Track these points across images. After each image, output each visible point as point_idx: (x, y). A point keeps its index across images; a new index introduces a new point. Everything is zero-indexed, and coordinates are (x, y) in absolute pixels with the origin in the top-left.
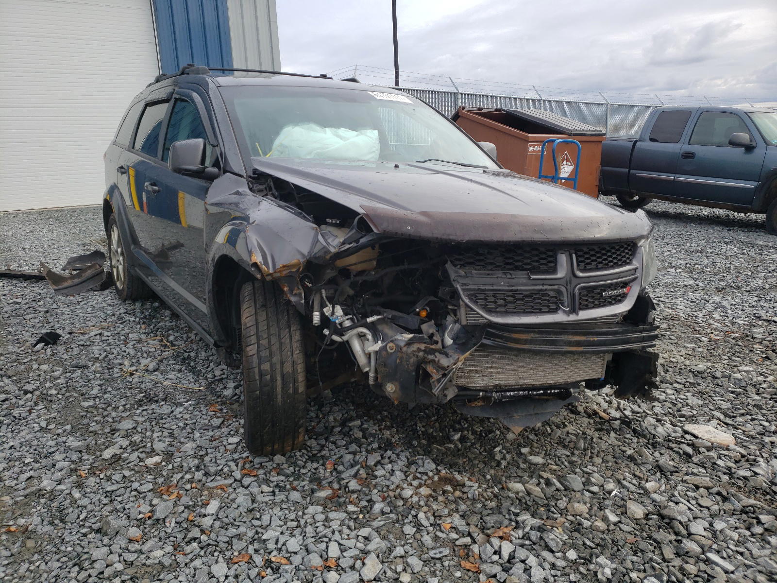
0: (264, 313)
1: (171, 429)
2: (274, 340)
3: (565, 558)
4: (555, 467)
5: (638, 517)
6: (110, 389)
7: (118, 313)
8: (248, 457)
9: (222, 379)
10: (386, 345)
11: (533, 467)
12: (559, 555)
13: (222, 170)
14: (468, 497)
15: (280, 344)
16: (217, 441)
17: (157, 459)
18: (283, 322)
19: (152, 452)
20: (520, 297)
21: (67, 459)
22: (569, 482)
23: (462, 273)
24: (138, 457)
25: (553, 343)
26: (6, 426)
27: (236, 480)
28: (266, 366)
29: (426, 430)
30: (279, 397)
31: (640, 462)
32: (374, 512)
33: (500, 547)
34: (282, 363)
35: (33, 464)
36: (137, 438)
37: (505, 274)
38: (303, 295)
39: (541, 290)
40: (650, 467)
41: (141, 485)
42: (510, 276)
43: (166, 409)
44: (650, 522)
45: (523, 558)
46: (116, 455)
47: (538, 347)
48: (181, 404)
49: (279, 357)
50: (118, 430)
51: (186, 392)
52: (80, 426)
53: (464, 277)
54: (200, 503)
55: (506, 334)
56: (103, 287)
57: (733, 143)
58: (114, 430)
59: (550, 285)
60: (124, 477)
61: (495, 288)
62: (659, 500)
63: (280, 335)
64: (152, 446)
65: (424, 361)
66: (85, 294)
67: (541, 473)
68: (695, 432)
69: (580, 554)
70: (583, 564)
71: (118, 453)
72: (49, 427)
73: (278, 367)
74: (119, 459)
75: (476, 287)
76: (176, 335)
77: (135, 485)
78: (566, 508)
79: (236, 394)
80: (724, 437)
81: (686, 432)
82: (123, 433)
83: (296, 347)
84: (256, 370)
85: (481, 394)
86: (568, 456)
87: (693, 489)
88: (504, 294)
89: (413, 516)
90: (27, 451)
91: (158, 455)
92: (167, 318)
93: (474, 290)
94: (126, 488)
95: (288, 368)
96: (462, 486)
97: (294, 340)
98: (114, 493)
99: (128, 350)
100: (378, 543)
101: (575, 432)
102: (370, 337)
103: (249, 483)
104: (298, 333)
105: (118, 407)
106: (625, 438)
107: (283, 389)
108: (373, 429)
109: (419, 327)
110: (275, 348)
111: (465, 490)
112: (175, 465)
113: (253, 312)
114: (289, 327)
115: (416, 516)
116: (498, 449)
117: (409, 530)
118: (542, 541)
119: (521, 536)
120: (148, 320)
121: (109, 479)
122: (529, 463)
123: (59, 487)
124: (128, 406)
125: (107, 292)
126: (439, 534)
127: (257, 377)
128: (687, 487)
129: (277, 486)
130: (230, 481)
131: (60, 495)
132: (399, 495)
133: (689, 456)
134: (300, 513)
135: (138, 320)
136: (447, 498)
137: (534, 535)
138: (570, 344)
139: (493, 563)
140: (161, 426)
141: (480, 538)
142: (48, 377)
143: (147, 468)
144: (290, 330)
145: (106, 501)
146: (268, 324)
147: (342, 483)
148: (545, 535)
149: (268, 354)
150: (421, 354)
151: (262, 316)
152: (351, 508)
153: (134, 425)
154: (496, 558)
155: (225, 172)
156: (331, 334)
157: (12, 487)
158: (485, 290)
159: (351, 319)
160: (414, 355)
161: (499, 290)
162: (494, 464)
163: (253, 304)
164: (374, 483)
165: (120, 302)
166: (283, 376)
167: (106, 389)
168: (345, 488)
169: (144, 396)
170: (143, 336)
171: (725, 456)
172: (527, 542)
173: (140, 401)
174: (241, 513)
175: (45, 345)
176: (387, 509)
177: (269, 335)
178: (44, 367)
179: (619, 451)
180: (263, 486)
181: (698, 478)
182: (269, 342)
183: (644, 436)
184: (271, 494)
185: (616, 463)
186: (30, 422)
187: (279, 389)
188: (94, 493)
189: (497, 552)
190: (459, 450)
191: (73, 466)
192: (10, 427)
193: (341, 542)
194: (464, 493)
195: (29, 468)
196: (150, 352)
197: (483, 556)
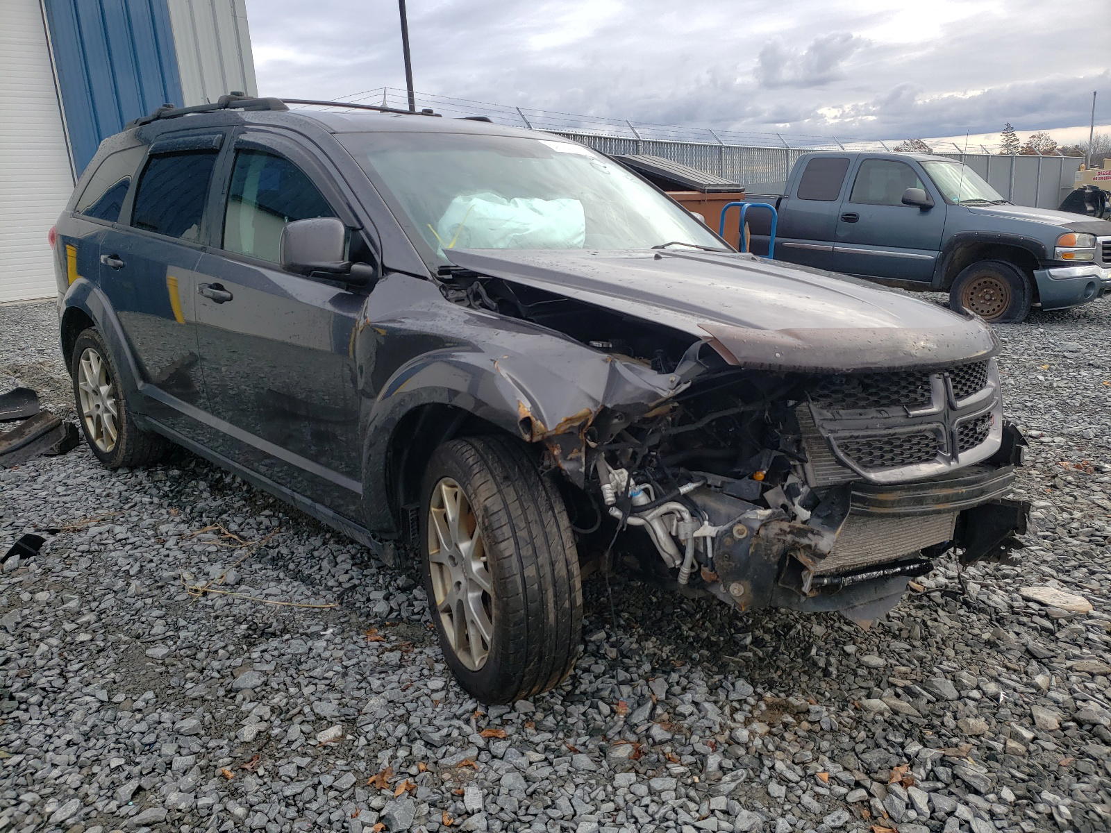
0: (511, 489)
1: (326, 678)
2: (536, 530)
3: (1001, 800)
4: (903, 669)
5: (1053, 728)
6: (182, 622)
7: (116, 491)
8: (475, 709)
9: (355, 586)
10: (731, 528)
11: (874, 672)
12: (992, 797)
13: (380, 269)
14: (822, 729)
15: (546, 535)
16: (411, 690)
17: (335, 731)
18: (542, 501)
19: (320, 721)
20: (898, 443)
21: (184, 752)
22: (937, 688)
23: (829, 415)
24: (302, 731)
25: (920, 501)
26: (37, 708)
27: (480, 749)
28: (530, 572)
29: (698, 635)
30: (552, 617)
31: (1002, 647)
32: (710, 770)
33: (909, 797)
34: (552, 564)
35: (126, 767)
36: (278, 699)
37: (880, 412)
38: (583, 460)
39: (919, 432)
40: (1019, 654)
41: (336, 779)
42: (886, 415)
43: (297, 646)
44: (1068, 732)
45: (948, 810)
46: (260, 732)
47: (902, 510)
48: (319, 636)
49: (547, 555)
50: (238, 690)
51: (312, 614)
52: (170, 692)
53: (831, 420)
54: (448, 795)
55: (869, 496)
56: (64, 449)
57: (907, 202)
58: (230, 691)
59: (929, 423)
60: (299, 768)
61: (869, 433)
62: (1061, 700)
63: (542, 521)
64: (312, 710)
65: (794, 547)
66: (36, 463)
67: (891, 679)
68: (1039, 598)
69: (1017, 792)
70: (1028, 805)
71: (263, 729)
72: (115, 700)
73: (547, 569)
74: (269, 738)
75: (847, 434)
76: (238, 520)
77: (327, 780)
78: (957, 726)
79: (392, 610)
80: (1078, 602)
81: (1027, 599)
82: (248, 693)
83: (567, 535)
84: (518, 578)
85: (826, 581)
86: (908, 651)
87: (1088, 678)
88: (879, 441)
89: (770, 769)
90: (103, 747)
91: (331, 724)
92: (205, 495)
93: (844, 438)
94: (315, 787)
95: (561, 570)
96: (804, 713)
97: (562, 529)
98: (298, 798)
99: (172, 554)
100: (749, 818)
101: (897, 615)
102: (687, 516)
103: (503, 750)
104: (565, 516)
105: (216, 652)
106: (960, 615)
107: (556, 603)
108: (630, 643)
109: (761, 495)
110: (539, 541)
111: (812, 717)
112: (370, 736)
113: (495, 490)
114: (552, 508)
115: (772, 768)
116: (814, 651)
117: (777, 790)
118: (957, 781)
119: (924, 776)
120: (175, 498)
121: (275, 775)
122: (867, 667)
123: (201, 802)
124: (231, 648)
125: (72, 456)
126: (818, 789)
127: (521, 590)
128: (1081, 677)
129: (546, 749)
130: (473, 752)
131: (209, 815)
132: (731, 737)
133: (1052, 633)
134: (609, 788)
135: (156, 500)
136: (796, 734)
137: (943, 772)
138: (938, 500)
139: (911, 822)
140: (306, 675)
141: (876, 787)
142: (60, 613)
143: (325, 747)
144: (554, 512)
145: (292, 812)
146: (522, 506)
147: (638, 731)
148: (958, 771)
149: (530, 552)
150: (789, 538)
151: (511, 495)
152: (677, 769)
153: (263, 679)
154: (912, 814)
155: (387, 271)
156: (625, 516)
157: (113, 813)
158: (857, 437)
159: (646, 491)
160: (779, 540)
161: (875, 436)
162: (819, 674)
163: (489, 477)
164: (686, 726)
165: (106, 472)
166: (555, 584)
167: (176, 623)
168: (647, 739)
169: (249, 628)
170: (183, 527)
171: (1092, 626)
172: (939, 785)
173: (246, 637)
174: (520, 802)
175: (21, 558)
176: (728, 763)
177: (528, 522)
178: (42, 596)
179: (971, 636)
180: (528, 753)
181: (1085, 661)
182: (530, 532)
183: (982, 611)
184: (545, 763)
185: (973, 653)
186: (75, 695)
187: (551, 605)
188: (264, 802)
189: (911, 805)
190: (761, 660)
191: (203, 763)
192: (44, 707)
193: (698, 824)
194: (812, 723)
195: (123, 775)
196: (209, 553)
197: (893, 814)
